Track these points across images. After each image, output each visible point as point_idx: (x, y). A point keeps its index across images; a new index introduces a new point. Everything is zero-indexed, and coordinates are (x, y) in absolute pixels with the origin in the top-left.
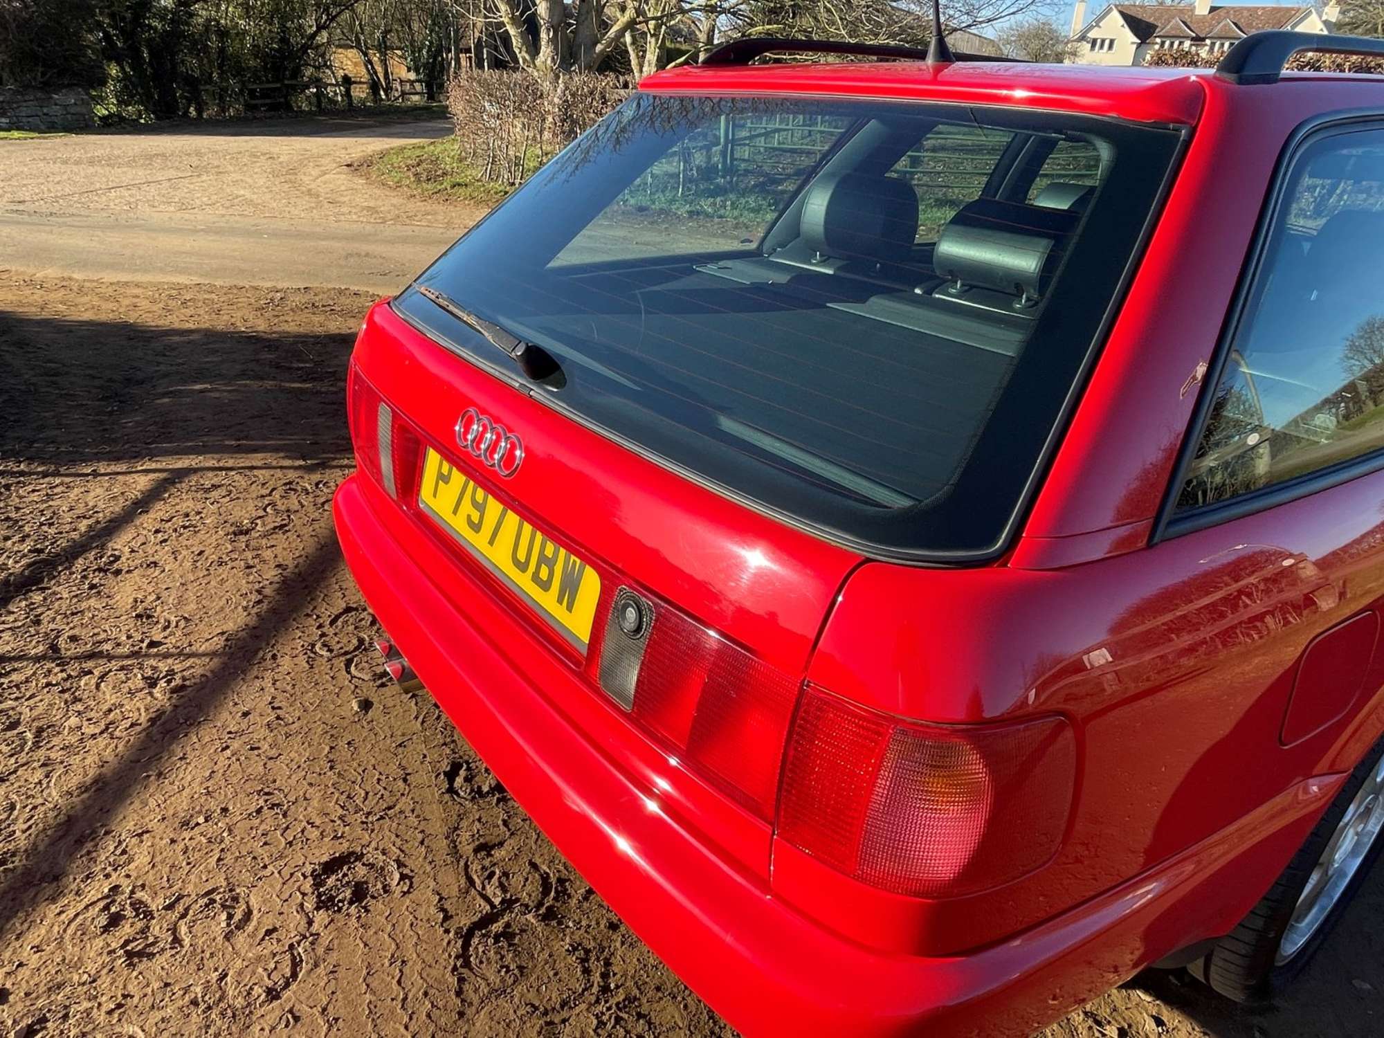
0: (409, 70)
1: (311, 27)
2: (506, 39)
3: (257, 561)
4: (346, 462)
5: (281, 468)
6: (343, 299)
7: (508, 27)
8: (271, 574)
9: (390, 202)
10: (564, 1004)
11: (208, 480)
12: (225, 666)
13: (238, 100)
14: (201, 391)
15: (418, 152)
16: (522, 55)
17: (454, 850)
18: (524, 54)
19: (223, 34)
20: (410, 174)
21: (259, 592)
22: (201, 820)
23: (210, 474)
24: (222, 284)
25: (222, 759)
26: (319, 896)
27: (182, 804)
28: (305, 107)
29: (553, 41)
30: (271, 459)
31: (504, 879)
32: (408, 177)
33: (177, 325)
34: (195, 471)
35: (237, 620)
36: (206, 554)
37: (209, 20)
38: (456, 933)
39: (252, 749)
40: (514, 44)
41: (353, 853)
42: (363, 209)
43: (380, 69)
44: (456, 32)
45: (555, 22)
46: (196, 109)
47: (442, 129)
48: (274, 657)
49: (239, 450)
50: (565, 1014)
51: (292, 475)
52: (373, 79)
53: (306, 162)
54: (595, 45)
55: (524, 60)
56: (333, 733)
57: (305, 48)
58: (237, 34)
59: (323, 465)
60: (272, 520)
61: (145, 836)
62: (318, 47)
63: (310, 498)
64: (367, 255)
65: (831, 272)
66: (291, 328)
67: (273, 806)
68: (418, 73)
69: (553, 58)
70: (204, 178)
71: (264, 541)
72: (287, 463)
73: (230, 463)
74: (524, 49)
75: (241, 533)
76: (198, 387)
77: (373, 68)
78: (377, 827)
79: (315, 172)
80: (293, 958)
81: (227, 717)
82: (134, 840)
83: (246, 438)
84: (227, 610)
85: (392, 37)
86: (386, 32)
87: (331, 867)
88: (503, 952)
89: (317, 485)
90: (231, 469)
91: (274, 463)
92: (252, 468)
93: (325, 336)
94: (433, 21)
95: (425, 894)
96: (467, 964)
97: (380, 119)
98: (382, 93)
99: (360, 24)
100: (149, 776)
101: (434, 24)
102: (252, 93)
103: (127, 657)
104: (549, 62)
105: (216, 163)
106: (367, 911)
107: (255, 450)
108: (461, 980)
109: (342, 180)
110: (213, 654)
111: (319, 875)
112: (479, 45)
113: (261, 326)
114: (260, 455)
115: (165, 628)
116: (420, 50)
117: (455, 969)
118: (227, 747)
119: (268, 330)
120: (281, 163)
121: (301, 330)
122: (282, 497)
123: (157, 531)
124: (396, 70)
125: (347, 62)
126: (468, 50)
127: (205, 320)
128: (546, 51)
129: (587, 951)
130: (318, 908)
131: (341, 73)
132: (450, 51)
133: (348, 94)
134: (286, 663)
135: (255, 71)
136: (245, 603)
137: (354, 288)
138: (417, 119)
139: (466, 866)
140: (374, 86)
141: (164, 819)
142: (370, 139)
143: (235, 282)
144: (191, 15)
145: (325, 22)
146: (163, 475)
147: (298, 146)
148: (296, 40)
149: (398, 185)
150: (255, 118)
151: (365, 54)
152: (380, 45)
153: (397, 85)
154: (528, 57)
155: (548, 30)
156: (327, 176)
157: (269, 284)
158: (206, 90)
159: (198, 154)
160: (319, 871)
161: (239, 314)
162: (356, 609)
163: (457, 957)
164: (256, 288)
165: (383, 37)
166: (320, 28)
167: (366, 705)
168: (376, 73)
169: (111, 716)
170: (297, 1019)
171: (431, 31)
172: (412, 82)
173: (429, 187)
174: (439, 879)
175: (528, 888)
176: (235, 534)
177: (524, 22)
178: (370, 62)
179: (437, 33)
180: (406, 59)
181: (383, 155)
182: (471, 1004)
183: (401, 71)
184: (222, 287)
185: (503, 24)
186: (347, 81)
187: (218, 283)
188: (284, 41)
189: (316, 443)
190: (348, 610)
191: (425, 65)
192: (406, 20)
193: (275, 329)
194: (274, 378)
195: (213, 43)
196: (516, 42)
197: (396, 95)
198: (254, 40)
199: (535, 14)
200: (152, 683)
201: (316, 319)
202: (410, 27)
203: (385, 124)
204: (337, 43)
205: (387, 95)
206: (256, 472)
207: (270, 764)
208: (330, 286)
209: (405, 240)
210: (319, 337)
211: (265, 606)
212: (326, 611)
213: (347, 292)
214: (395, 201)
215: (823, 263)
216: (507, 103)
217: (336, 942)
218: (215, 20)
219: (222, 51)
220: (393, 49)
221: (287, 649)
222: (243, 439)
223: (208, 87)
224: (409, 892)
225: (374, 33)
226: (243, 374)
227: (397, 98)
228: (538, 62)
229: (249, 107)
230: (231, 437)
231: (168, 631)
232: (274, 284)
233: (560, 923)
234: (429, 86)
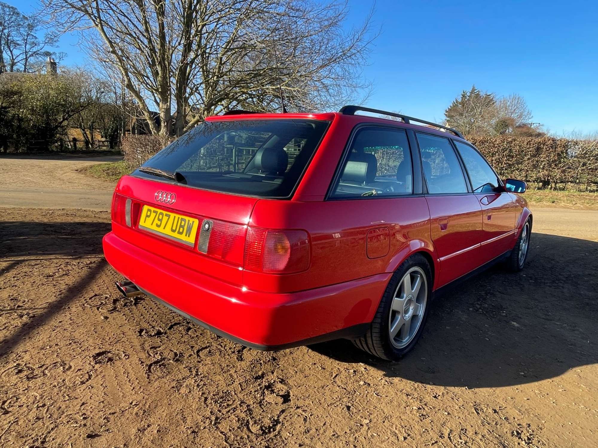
0: (102, 137)
1: (60, 119)
2: (147, 125)
3: (57, 284)
4: (89, 256)
5: (63, 259)
6: (79, 213)
7: (148, 121)
8: (63, 287)
9: (96, 183)
10: (183, 379)
11: (33, 263)
12: (49, 311)
13: (24, 146)
14: (24, 239)
15: (107, 166)
16: (153, 131)
17: (143, 349)
18: (154, 130)
19: (20, 120)
20: (105, 173)
21: (60, 291)
22: (48, 347)
23: (33, 261)
24: (25, 208)
25: (53, 333)
26: (96, 361)
27: (41, 344)
28: (54, 149)
29: (166, 126)
30: (58, 256)
31: (161, 354)
32: (104, 174)
33: (7, 220)
34: (27, 260)
35: (52, 299)
36: (36, 283)
37: (14, 115)
38: (146, 365)
39: (64, 330)
40: (150, 127)
41: (106, 351)
42: (84, 185)
43: (89, 136)
44: (124, 123)
45: (167, 120)
46: (4, 149)
47: (117, 159)
48: (69, 308)
49: (44, 254)
50: (184, 381)
51: (67, 261)
52: (86, 140)
53: (57, 169)
54: (183, 128)
55: (154, 133)
56: (95, 325)
57: (57, 127)
58: (27, 121)
59: (80, 258)
60: (61, 272)
61: (27, 352)
62: (63, 126)
63: (76, 266)
64: (89, 198)
65: (264, 176)
66: (59, 221)
67: (75, 342)
68: (106, 138)
69: (166, 132)
70: (10, 173)
71: (59, 279)
72: (66, 257)
73: (41, 258)
74: (154, 129)
75: (50, 276)
76: (22, 238)
77: (86, 135)
78: (114, 345)
79: (62, 172)
80: (89, 375)
81: (54, 322)
82: (23, 353)
83: (46, 251)
84: (48, 297)
85: (96, 125)
86: (93, 122)
87: (99, 355)
88: (163, 369)
89: (79, 263)
90: (42, 260)
91: (60, 258)
92: (51, 259)
93: (74, 223)
94: (114, 119)
95: (134, 359)
96: (150, 372)
97: (89, 155)
98: (90, 146)
99: (82, 119)
100: (25, 338)
101: (114, 120)
102: (31, 144)
103: (9, 310)
104: (165, 133)
105: (15, 168)
106: (114, 363)
107: (51, 254)
108: (148, 375)
109: (74, 175)
110: (44, 308)
111: (95, 357)
112: (133, 128)
113: (46, 220)
114: (54, 255)
115: (23, 302)
116: (108, 130)
117: (146, 373)
118: (55, 330)
119: (49, 221)
120: (46, 169)
121: (63, 221)
122: (65, 267)
123: (14, 277)
124: (96, 137)
125: (75, 133)
126: (129, 131)
127: (20, 219)
128: (163, 130)
129: (191, 368)
130: (96, 364)
131: (72, 137)
132: (121, 131)
133: (75, 145)
134: (74, 309)
135: (33, 135)
136: (55, 295)
137: (84, 209)
138: (106, 155)
139: (148, 352)
140: (87, 142)
141: (34, 348)
142: (85, 162)
143: (32, 207)
144: (7, 112)
145: (67, 118)
146: (14, 262)
147: (53, 163)
148: (53, 124)
149: (99, 177)
150: (31, 153)
151: (84, 130)
152: (90, 127)
153: (96, 143)
154: (156, 132)
155: (164, 122)
156: (67, 174)
157: (47, 208)
158: (9, 141)
159: (6, 165)
160: (95, 355)
161: (35, 217)
162: (99, 295)
163: (147, 370)
164: (41, 209)
165: (92, 124)
166: (64, 119)
167: (106, 318)
168: (88, 137)
169: (6, 325)
170: (92, 387)
171: (113, 123)
172: (103, 142)
173: (113, 177)
174: (138, 355)
175: (170, 355)
176: (47, 276)
177: (155, 119)
178: (85, 133)
179: (116, 124)
180: (101, 133)
181: (91, 167)
182: (152, 380)
183: (98, 137)
184: (25, 209)
185: (146, 120)
186: (75, 140)
187: (23, 207)
188: (48, 124)
189: (76, 252)
190: (96, 295)
191: (110, 136)
192: (102, 118)
193: (51, 221)
194: (54, 235)
195: (15, 123)
196: (151, 126)
197: (96, 146)
198: (34, 123)
199: (159, 117)
200: (21, 316)
201: (69, 218)
202: (104, 121)
203: (92, 156)
204: (71, 126)
205: (92, 146)
206: (53, 260)
207: (72, 333)
208: (74, 208)
209: (104, 194)
210: (71, 223)
211: (63, 295)
212: (87, 296)
213: (81, 210)
214: (98, 182)
215: (262, 173)
216: (148, 147)
217: (103, 371)
218: (17, 114)
219: (19, 127)
220: (96, 129)
221: (74, 306)
222: (45, 251)
223: (10, 140)
224: (128, 358)
225: (88, 123)
226: (41, 234)
227: (97, 147)
228: (160, 134)
229: (28, 148)
230: (40, 251)
231: (24, 303)
232: (49, 207)
233: (181, 362)
234: (111, 143)
